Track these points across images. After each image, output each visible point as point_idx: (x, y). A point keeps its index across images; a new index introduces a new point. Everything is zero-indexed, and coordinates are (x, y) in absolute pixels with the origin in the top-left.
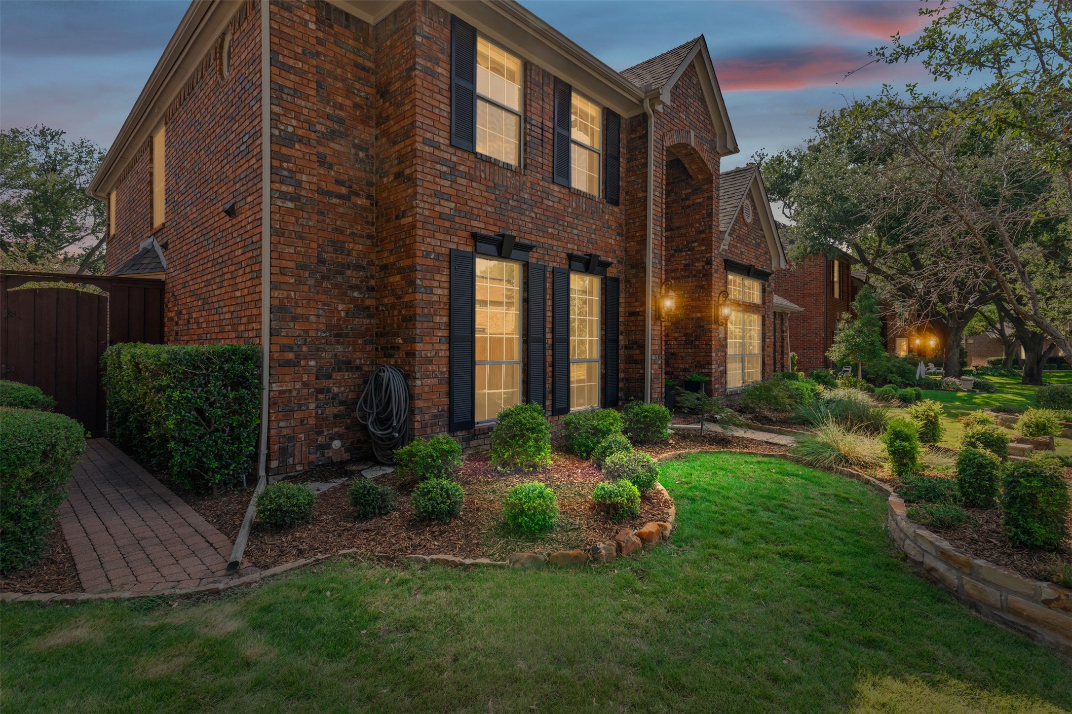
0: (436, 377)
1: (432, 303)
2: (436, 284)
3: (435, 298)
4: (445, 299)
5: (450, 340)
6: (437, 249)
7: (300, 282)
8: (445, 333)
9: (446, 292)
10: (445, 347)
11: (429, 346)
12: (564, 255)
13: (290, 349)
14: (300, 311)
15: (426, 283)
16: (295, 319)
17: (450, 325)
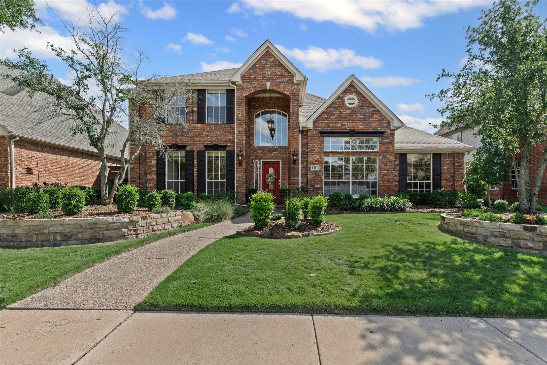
0: (153, 184)
1: (151, 165)
2: (153, 160)
3: (152, 164)
4: (156, 164)
5: (158, 174)
6: (153, 152)
7: (136, 163)
8: (156, 173)
9: (156, 162)
10: (156, 176)
11: (151, 176)
12: (203, 146)
13: (134, 178)
14: (136, 169)
15: (150, 160)
16: (134, 171)
17: (157, 171)
